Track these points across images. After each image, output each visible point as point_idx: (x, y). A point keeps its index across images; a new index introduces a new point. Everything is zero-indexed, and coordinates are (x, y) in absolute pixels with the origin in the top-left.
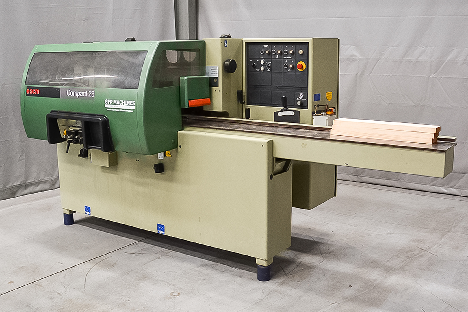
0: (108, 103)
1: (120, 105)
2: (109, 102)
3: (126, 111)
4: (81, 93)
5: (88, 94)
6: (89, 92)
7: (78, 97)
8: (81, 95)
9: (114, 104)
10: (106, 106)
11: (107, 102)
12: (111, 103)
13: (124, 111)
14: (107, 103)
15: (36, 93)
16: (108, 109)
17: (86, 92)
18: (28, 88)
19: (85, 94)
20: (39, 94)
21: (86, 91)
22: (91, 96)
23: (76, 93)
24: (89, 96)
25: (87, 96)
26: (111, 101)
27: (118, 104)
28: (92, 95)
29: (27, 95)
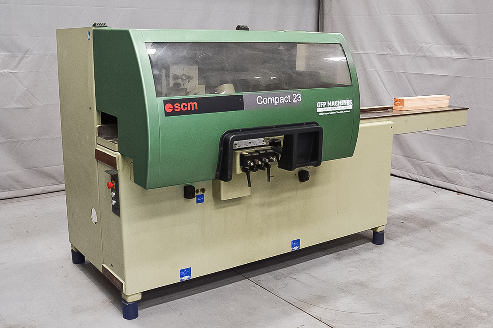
0: (321, 107)
1: (335, 106)
2: (322, 104)
3: (342, 112)
4: (280, 98)
5: (292, 99)
6: (293, 96)
7: (276, 105)
8: (282, 101)
9: (328, 106)
10: (318, 110)
11: (319, 105)
12: (324, 106)
13: (340, 112)
14: (319, 107)
15: (189, 109)
16: (320, 114)
17: (289, 97)
18: (166, 102)
19: (287, 99)
20: (197, 109)
21: (289, 95)
22: (296, 101)
23: (273, 99)
24: (294, 101)
25: (290, 101)
26: (325, 103)
27: (333, 106)
28: (298, 100)
29: (167, 114)
